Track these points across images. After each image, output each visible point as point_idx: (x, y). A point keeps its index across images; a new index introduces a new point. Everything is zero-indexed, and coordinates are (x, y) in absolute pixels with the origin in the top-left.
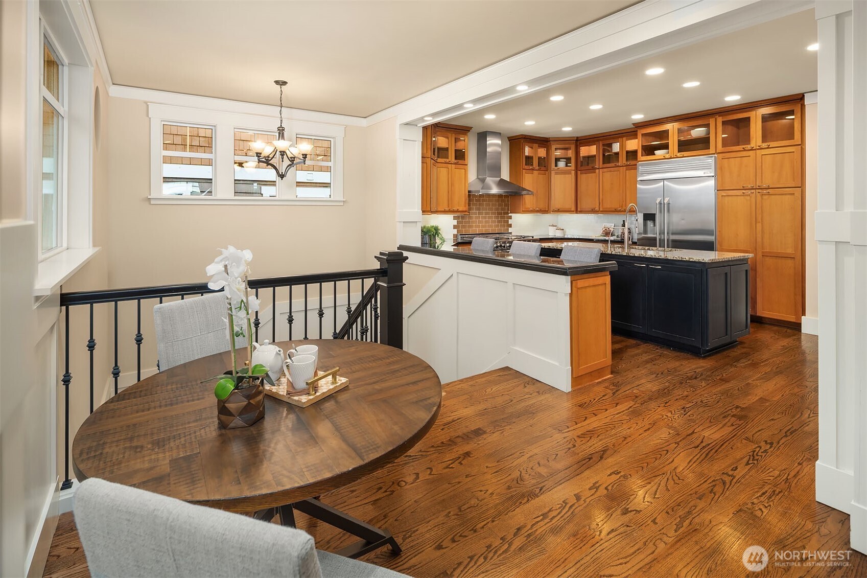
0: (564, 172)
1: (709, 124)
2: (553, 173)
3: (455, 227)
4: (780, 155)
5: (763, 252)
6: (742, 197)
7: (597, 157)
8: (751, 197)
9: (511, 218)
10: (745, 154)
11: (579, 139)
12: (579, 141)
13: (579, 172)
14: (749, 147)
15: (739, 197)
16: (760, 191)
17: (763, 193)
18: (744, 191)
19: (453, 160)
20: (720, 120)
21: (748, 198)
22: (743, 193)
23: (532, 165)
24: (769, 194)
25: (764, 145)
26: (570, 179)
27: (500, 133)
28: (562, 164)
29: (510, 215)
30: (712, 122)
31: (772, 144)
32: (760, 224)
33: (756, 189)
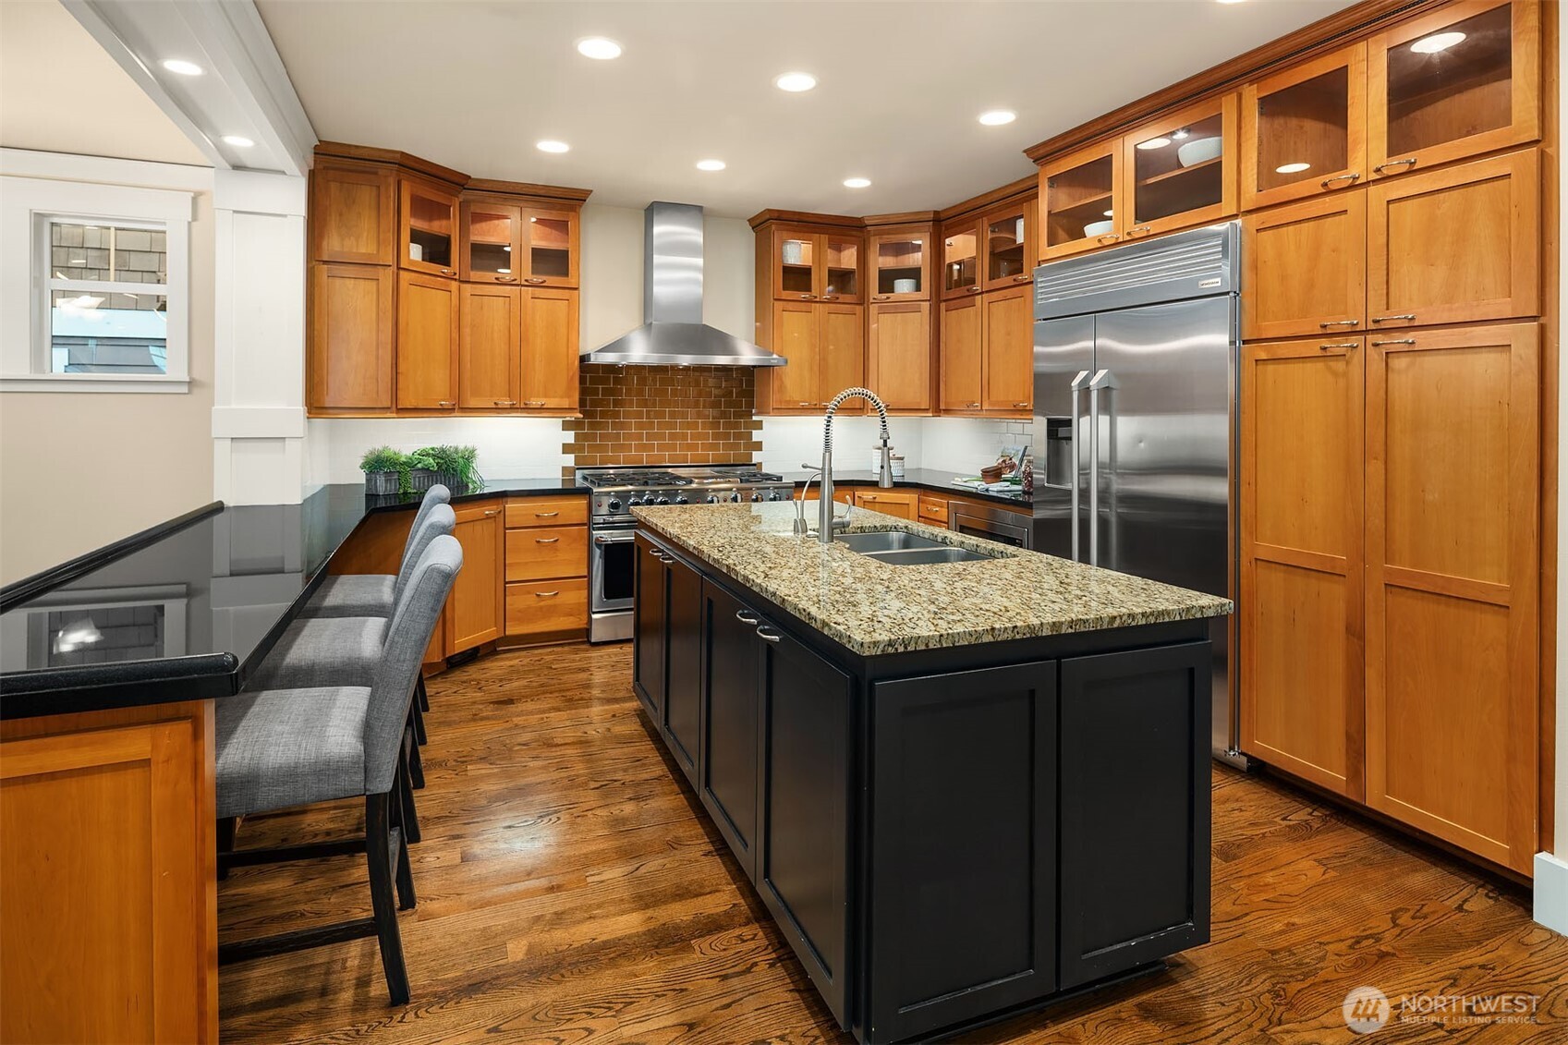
0: (905, 307)
1: (1221, 114)
2: (873, 309)
3: (567, 449)
4: (1455, 193)
5: (1389, 572)
6: (1320, 365)
7: (979, 263)
8: (1348, 363)
9: (759, 425)
10: (1329, 204)
11: (943, 216)
12: (943, 223)
13: (943, 306)
14: (1342, 178)
15: (1309, 366)
16: (1379, 338)
17: (1392, 348)
18: (1325, 342)
19: (528, 274)
20: (1251, 94)
21: (1339, 366)
22: (1325, 349)
23: (809, 289)
24: (1411, 351)
25: (1398, 163)
26: (916, 327)
27: (700, 208)
28: (904, 287)
29: (754, 418)
30: (1228, 105)
31: (1423, 157)
32: (1380, 465)
33: (1367, 332)
